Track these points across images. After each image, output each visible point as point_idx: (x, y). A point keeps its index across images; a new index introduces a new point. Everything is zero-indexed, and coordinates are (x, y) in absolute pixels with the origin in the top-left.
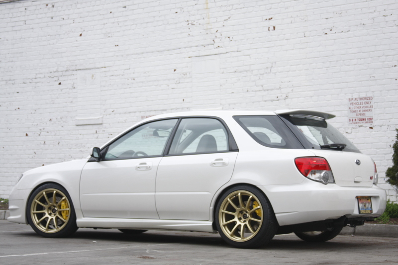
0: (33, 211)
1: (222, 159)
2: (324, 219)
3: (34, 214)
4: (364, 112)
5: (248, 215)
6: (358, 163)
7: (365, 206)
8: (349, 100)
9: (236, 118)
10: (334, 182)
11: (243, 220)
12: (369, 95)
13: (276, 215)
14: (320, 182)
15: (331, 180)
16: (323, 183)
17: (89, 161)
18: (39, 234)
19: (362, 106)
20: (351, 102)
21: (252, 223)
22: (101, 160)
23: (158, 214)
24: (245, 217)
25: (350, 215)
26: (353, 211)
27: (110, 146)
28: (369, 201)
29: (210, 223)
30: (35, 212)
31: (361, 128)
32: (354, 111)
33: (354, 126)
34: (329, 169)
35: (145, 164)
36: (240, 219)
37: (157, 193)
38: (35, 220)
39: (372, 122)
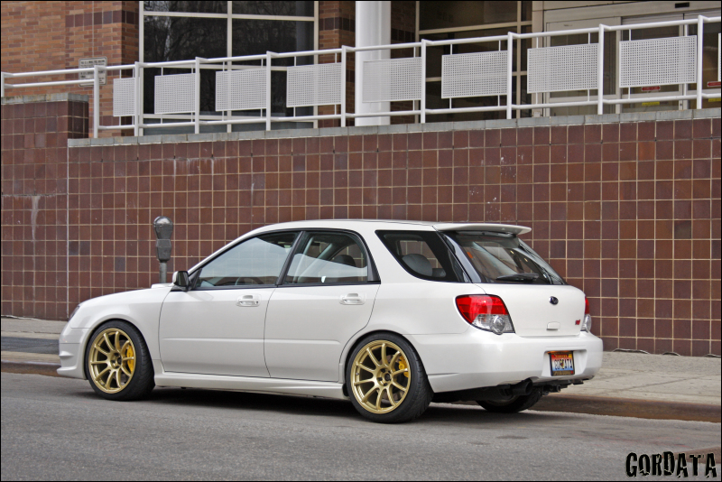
0: (93, 360)
1: (356, 295)
2: (496, 385)
3: (93, 365)
5: (391, 376)
6: (554, 301)
7: (562, 364)
9: (380, 233)
10: (513, 331)
11: (384, 381)
13: (429, 377)
14: (492, 331)
15: (508, 327)
16: (496, 333)
17: (172, 291)
18: (98, 395)
21: (395, 390)
22: (190, 288)
23: (267, 370)
24: (387, 379)
25: (536, 378)
26: (541, 372)
27: (204, 269)
28: (570, 356)
29: (339, 386)
30: (96, 361)
34: (506, 312)
35: (251, 297)
36: (379, 379)
37: (266, 341)
38: (95, 373)
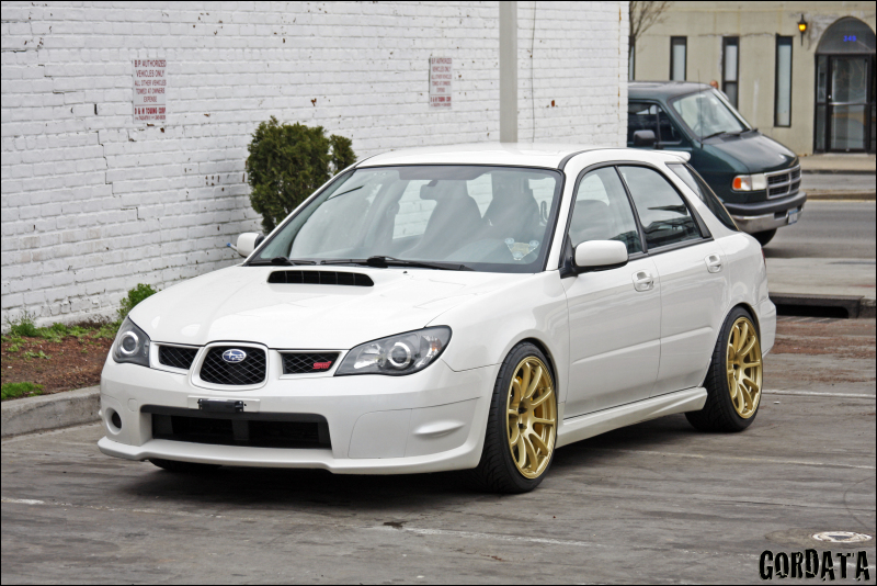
1: (715, 258)
4: (155, 95)
8: (137, 63)
12: (161, 56)
17: (562, 277)
19: (152, 79)
20: (138, 69)
23: (653, 387)
31: (151, 129)
32: (142, 91)
33: (141, 124)
37: (664, 341)
39: (164, 117)
